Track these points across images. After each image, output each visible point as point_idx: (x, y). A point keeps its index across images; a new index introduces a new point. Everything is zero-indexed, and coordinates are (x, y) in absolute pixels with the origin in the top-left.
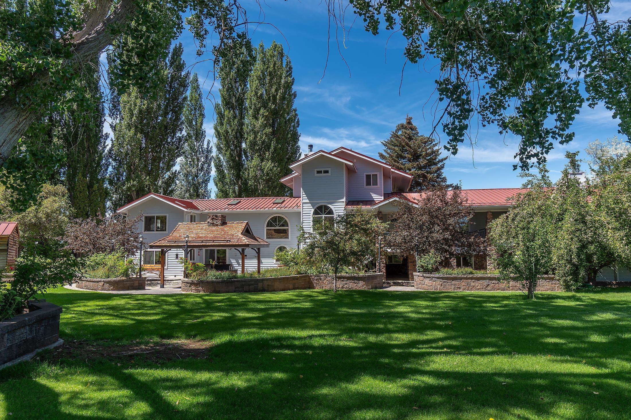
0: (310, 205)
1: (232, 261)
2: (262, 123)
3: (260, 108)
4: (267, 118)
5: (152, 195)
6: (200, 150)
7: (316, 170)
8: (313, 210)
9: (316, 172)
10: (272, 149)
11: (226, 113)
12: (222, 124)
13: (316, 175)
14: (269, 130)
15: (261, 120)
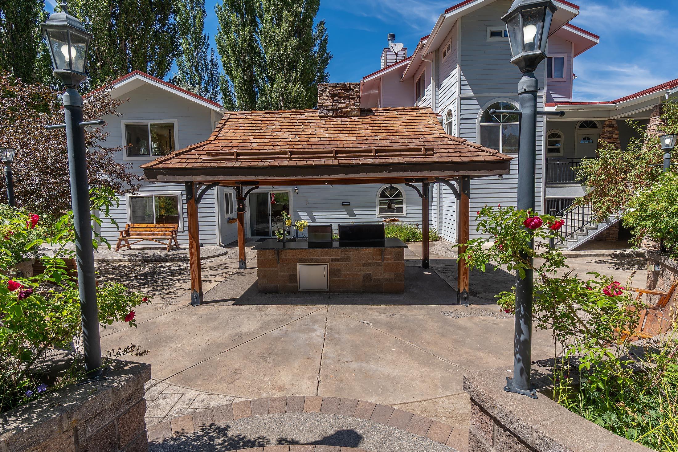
0: (476, 102)
1: (300, 214)
2: (286, 30)
3: (282, 9)
4: (292, 24)
5: (138, 77)
6: (203, 63)
7: (489, 30)
8: (481, 112)
9: (489, 34)
10: (300, 68)
11: (233, 18)
12: (227, 33)
13: (490, 39)
14: (294, 42)
15: (284, 26)
